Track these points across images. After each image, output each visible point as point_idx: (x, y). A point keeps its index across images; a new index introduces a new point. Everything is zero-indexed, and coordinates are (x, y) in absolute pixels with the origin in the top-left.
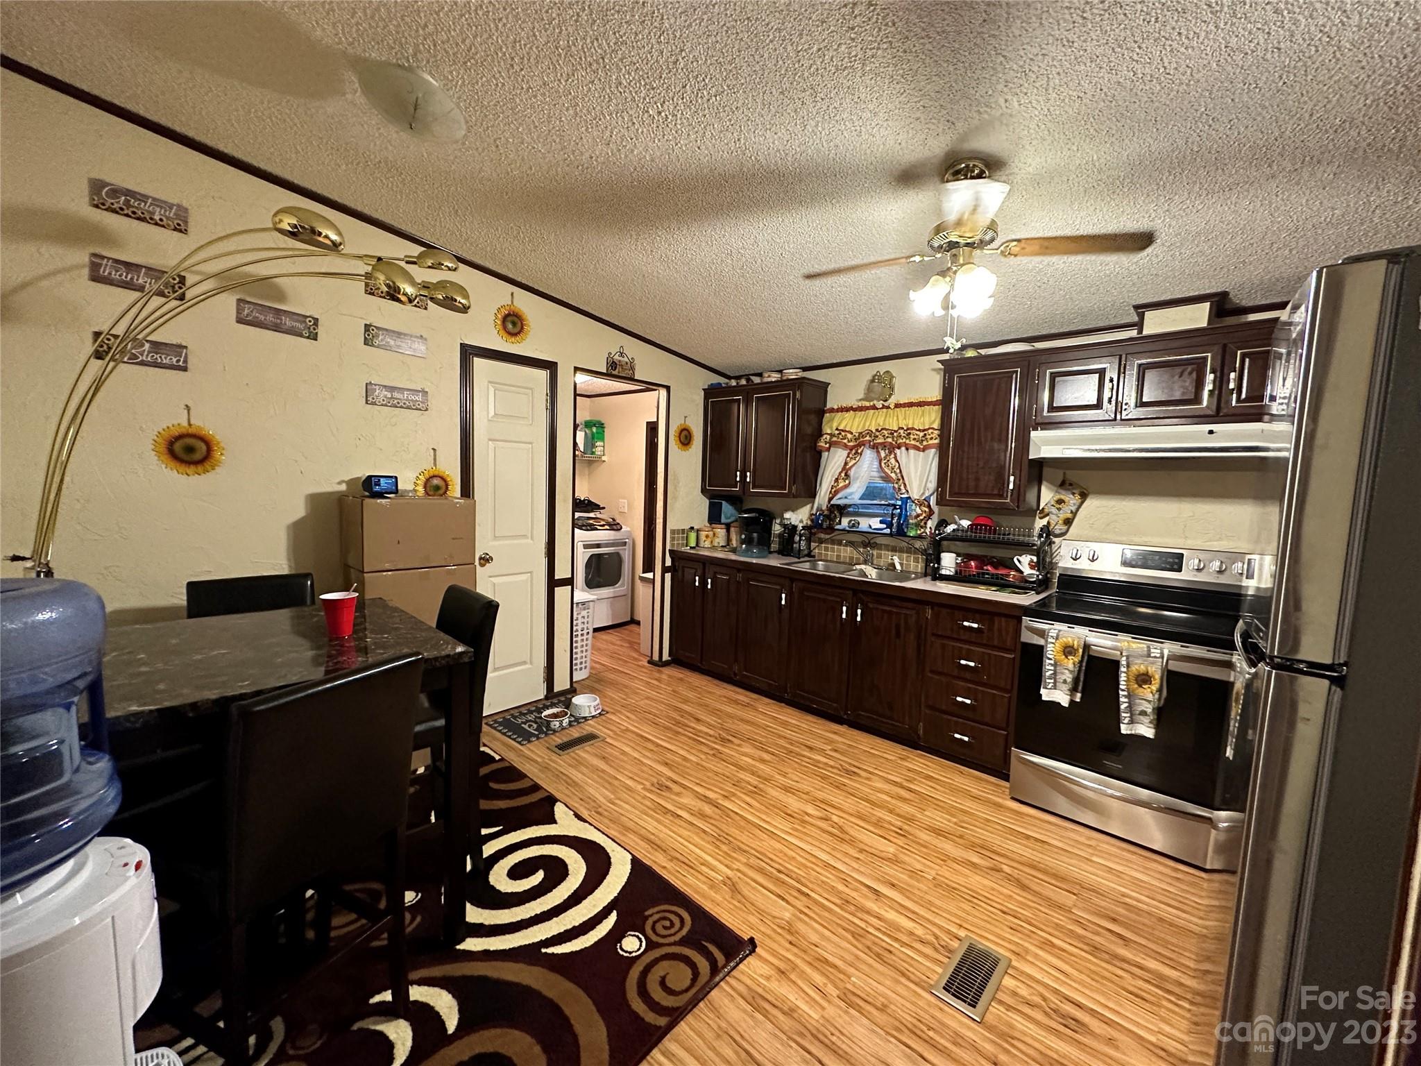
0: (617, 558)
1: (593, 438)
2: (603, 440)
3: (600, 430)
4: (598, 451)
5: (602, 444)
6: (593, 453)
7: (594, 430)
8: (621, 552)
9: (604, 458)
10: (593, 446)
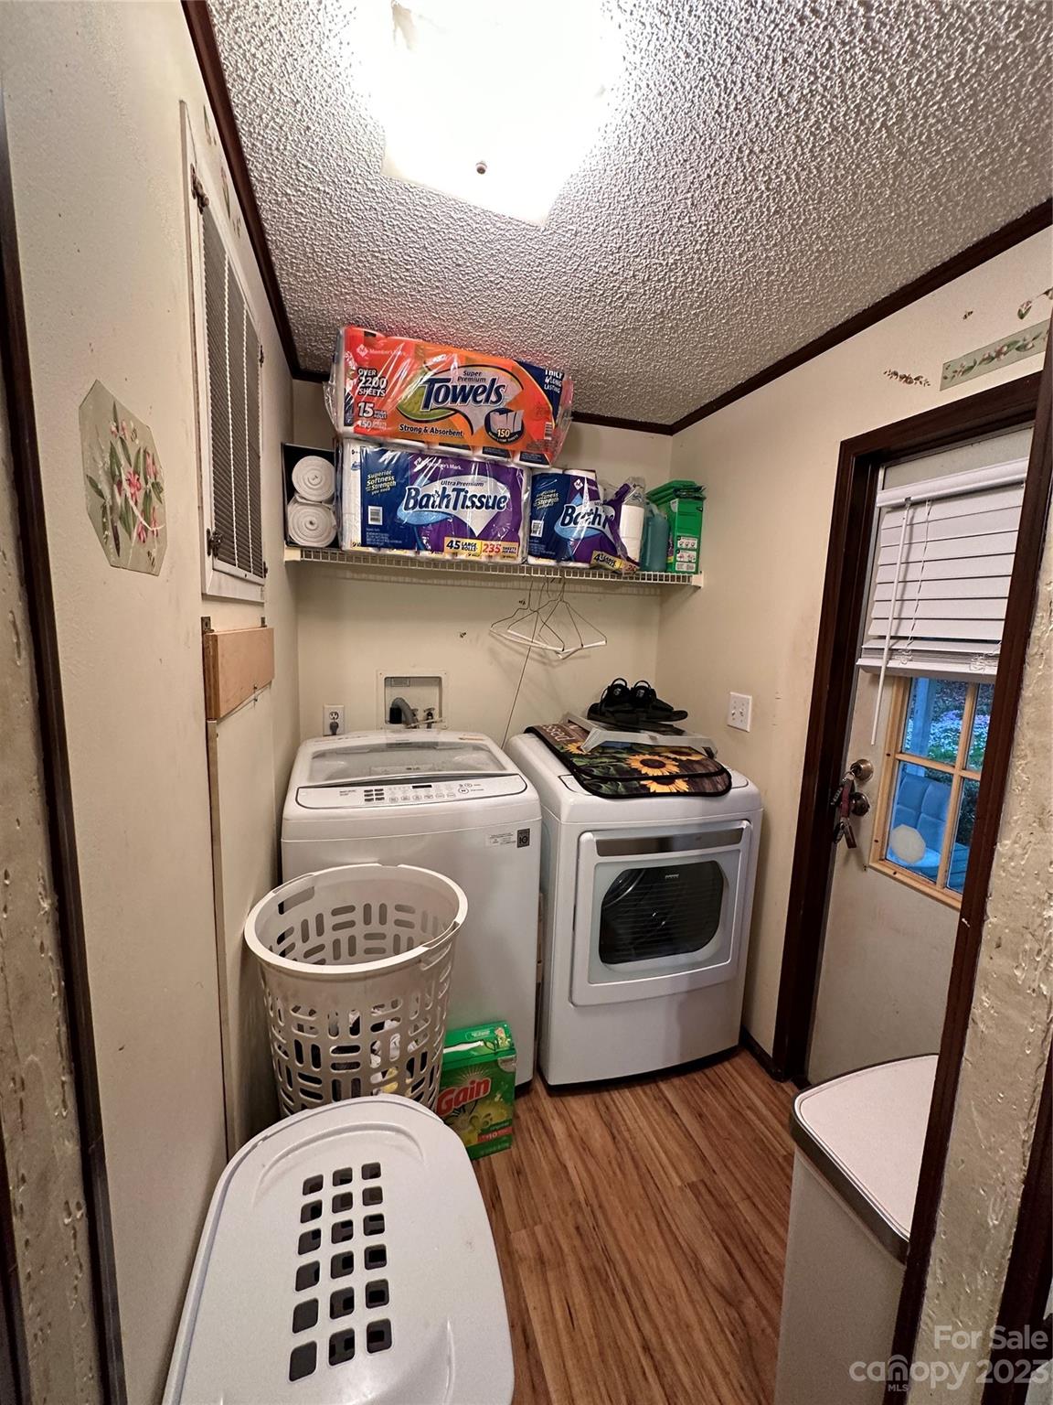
0: (709, 880)
1: (670, 529)
2: (696, 533)
3: (691, 507)
4: (682, 561)
5: (692, 542)
6: (667, 567)
7: (675, 505)
8: (725, 865)
9: (697, 580)
10: (670, 548)
